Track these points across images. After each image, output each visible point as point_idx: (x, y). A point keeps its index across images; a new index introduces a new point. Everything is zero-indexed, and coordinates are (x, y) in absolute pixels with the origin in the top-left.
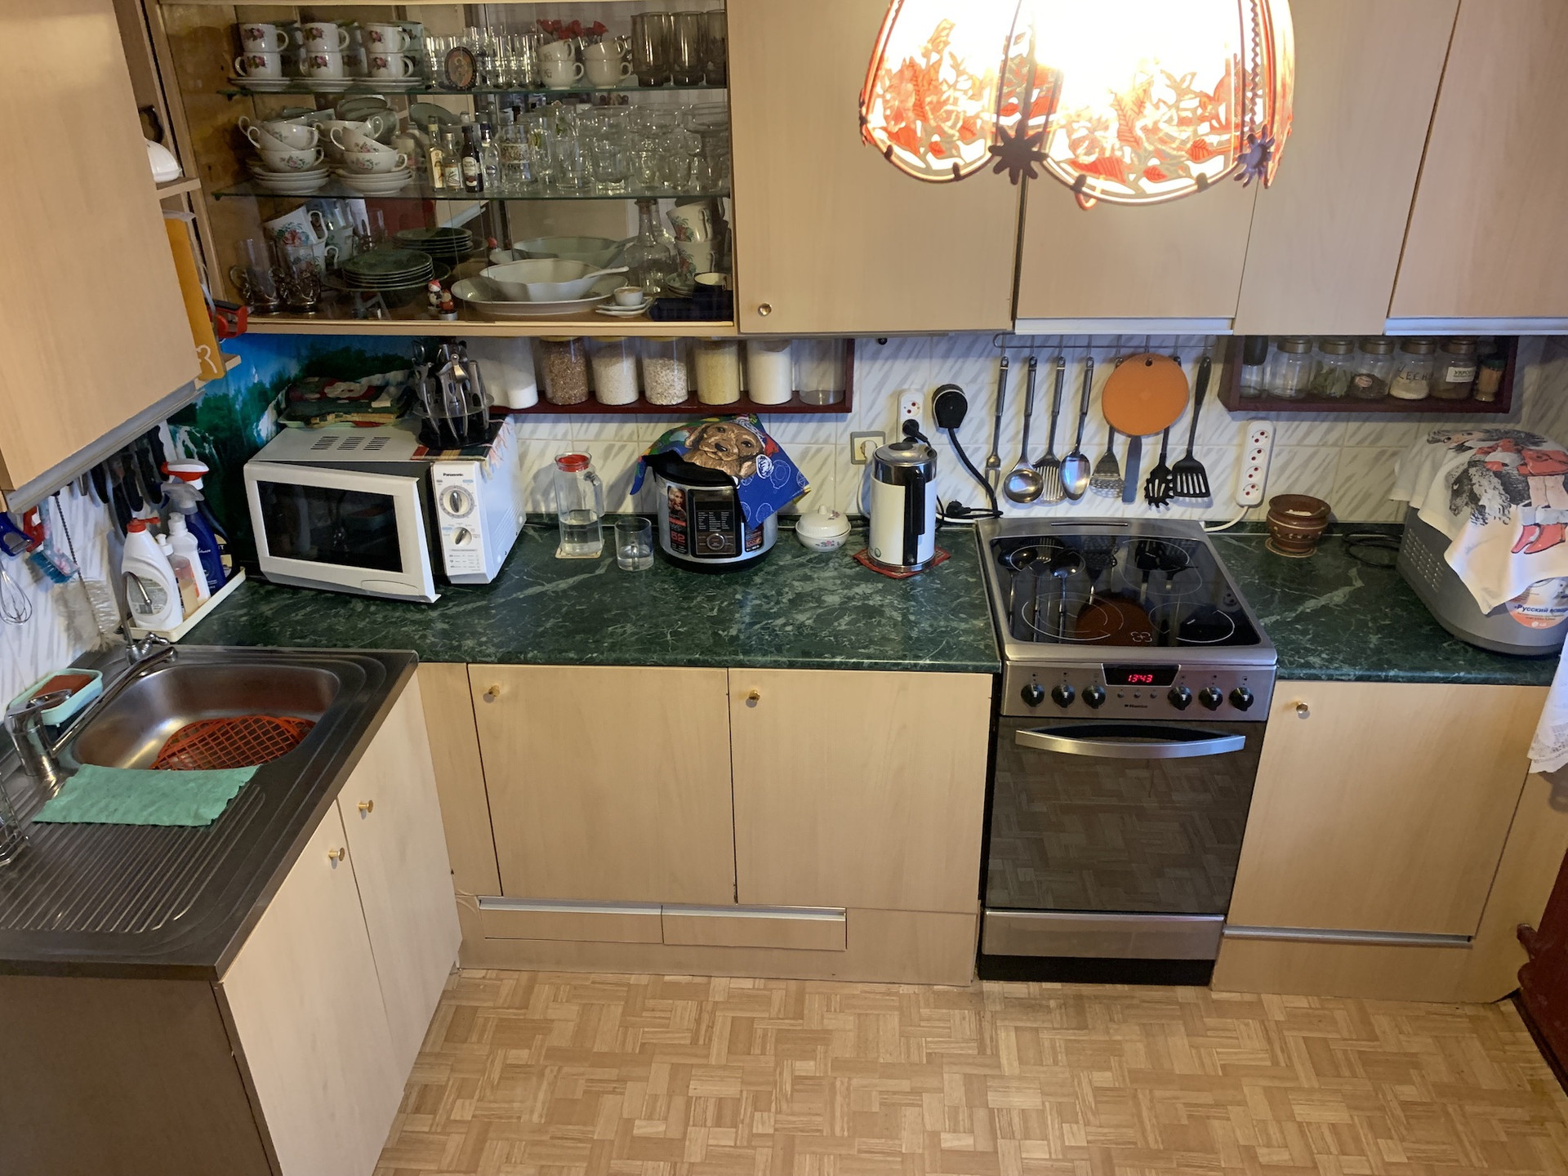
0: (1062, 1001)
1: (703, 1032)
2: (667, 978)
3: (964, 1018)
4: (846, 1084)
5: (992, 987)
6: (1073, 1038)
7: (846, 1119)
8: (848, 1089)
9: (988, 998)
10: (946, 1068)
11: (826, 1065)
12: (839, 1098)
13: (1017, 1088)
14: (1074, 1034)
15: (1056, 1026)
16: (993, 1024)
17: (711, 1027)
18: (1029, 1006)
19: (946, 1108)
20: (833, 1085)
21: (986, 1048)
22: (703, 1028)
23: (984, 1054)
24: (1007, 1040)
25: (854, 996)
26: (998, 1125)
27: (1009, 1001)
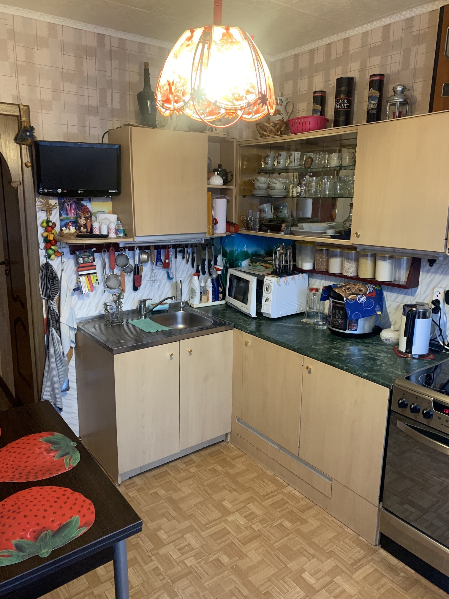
0: (407, 577)
1: (270, 495)
2: (277, 478)
3: (359, 552)
4: (293, 537)
5: (383, 553)
6: (397, 589)
7: (282, 544)
8: (293, 538)
9: (377, 554)
10: (333, 558)
11: (294, 528)
12: (286, 538)
13: (352, 584)
14: (399, 589)
15: (394, 581)
16: (368, 562)
17: (273, 496)
18: (391, 568)
19: (318, 568)
20: (289, 534)
21: (356, 565)
22: (272, 494)
23: (353, 566)
24: (368, 569)
25: (327, 519)
26: (329, 586)
27: (383, 560)
